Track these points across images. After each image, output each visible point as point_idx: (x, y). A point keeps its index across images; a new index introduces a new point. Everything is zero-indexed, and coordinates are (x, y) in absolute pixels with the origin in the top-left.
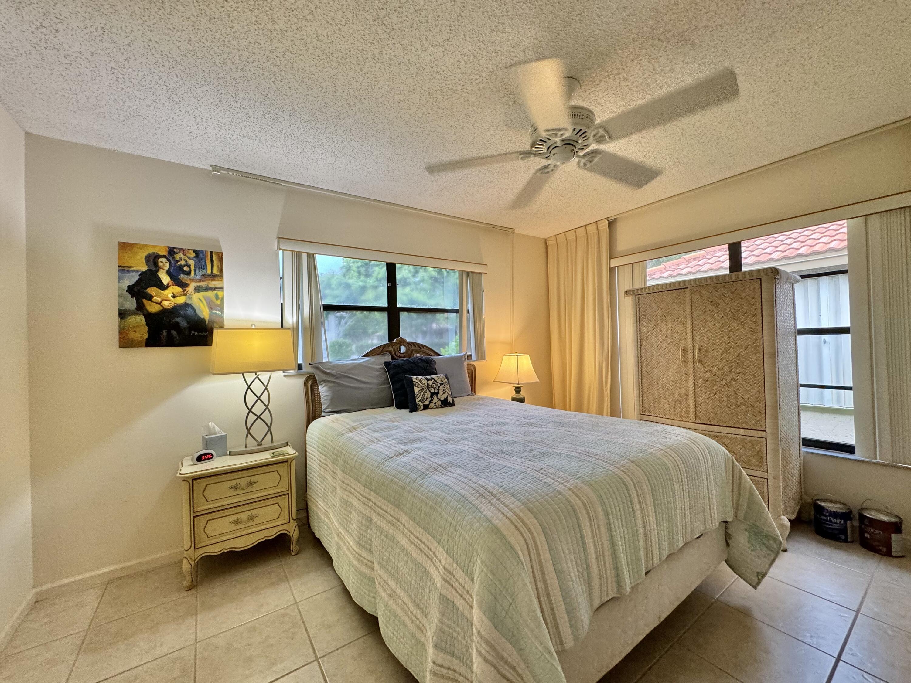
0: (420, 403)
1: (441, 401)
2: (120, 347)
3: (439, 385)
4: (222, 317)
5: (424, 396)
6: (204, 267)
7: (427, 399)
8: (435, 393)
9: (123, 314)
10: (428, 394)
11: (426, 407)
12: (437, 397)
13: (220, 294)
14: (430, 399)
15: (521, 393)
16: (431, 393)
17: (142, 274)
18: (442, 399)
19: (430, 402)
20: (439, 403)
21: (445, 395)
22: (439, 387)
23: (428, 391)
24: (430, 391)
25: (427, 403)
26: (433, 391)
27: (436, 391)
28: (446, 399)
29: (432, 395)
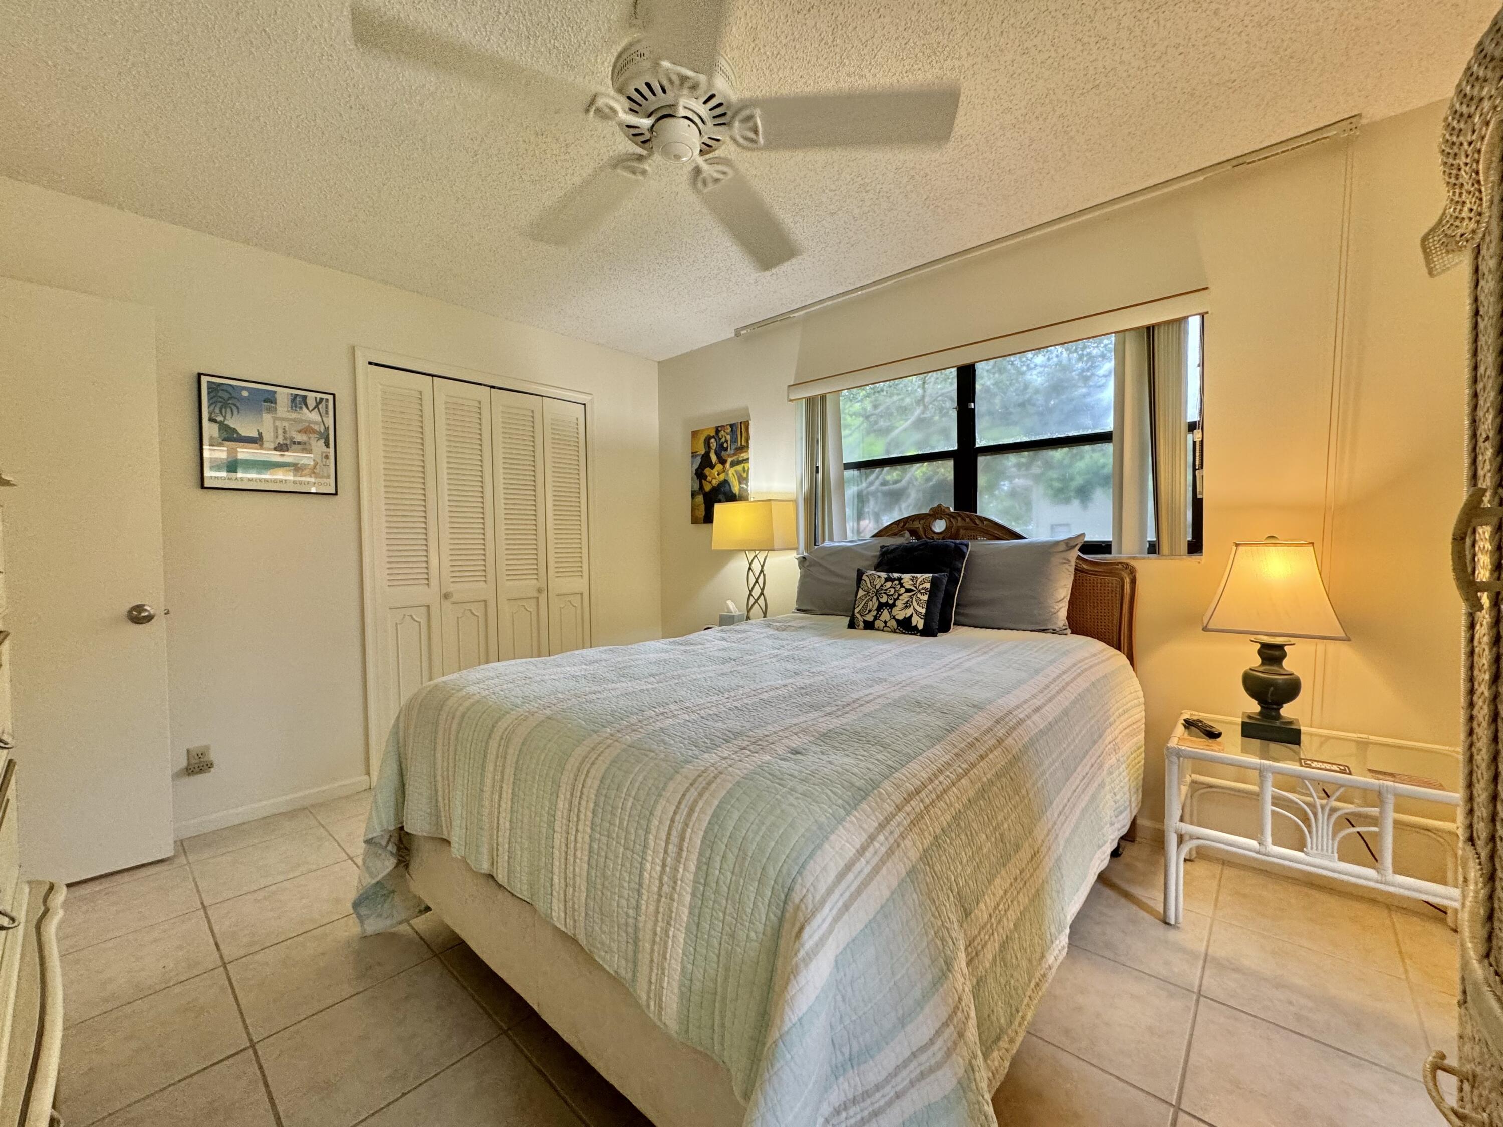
0: (858, 616)
1: (897, 620)
2: (693, 523)
3: (903, 590)
4: (747, 490)
5: (866, 604)
6: (736, 442)
7: (870, 611)
8: (886, 604)
9: (693, 495)
10: (873, 604)
11: (869, 626)
12: (890, 613)
13: (746, 465)
14: (874, 613)
15: (1285, 663)
16: (880, 603)
17: (703, 456)
18: (900, 616)
19: (876, 618)
20: (893, 624)
21: (909, 612)
22: (900, 595)
23: (875, 599)
24: (878, 599)
25: (869, 618)
26: (884, 599)
27: (891, 602)
28: (908, 620)
29: (881, 606)
